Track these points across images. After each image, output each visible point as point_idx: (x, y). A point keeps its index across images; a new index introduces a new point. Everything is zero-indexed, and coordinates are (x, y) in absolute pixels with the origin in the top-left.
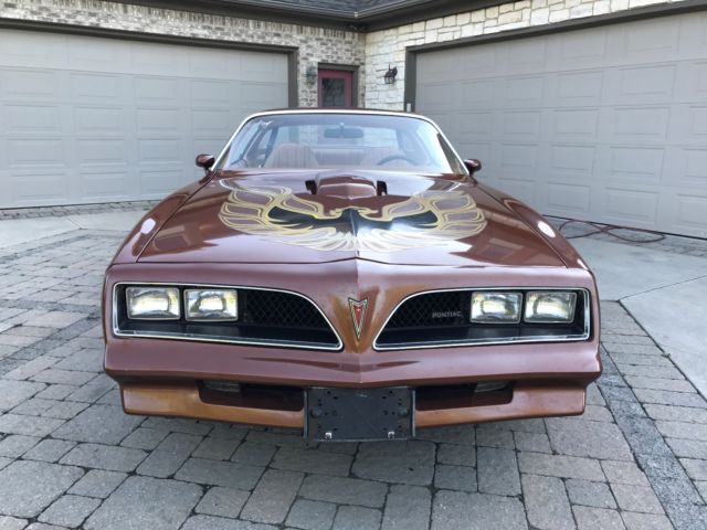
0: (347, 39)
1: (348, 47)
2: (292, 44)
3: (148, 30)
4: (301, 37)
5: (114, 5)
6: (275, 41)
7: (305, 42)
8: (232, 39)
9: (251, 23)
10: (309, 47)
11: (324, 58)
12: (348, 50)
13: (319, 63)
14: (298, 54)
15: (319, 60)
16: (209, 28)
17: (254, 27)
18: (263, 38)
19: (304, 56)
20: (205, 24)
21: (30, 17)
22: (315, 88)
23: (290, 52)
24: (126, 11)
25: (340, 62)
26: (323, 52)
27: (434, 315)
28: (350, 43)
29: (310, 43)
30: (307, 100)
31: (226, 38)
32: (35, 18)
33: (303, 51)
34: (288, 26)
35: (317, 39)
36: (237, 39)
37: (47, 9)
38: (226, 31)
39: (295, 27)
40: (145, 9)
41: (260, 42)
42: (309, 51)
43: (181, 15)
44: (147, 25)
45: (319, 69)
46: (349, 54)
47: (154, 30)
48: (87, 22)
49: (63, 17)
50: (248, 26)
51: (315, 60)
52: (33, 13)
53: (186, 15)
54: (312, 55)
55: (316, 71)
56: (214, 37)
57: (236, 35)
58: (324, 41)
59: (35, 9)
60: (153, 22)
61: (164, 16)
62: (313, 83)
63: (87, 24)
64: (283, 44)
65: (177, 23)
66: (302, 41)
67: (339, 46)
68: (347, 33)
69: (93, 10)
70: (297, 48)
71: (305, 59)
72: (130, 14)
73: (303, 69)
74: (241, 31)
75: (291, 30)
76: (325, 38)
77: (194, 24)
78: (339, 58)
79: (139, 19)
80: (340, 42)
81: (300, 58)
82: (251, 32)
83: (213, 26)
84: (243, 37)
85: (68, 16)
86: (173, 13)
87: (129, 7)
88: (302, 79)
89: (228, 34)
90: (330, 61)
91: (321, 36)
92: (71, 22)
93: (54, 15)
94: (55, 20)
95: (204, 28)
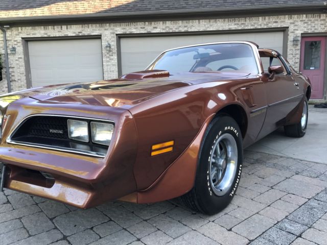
0: (322, 18)
1: (323, 22)
2: (285, 26)
3: (208, 29)
4: (291, 21)
5: (194, 21)
6: (274, 25)
7: (293, 23)
8: (249, 28)
9: (260, 18)
10: (296, 25)
11: (306, 30)
12: (322, 24)
13: (302, 34)
14: (288, 30)
15: (302, 32)
16: (238, 24)
17: (262, 20)
18: (267, 25)
19: (292, 31)
20: (236, 22)
21: (162, 31)
22: (299, 47)
23: (284, 30)
24: (199, 23)
25: (316, 31)
26: (305, 27)
27: (51, 131)
28: (324, 20)
29: (296, 23)
30: (293, 54)
31: (246, 28)
32: (164, 31)
33: (291, 28)
34: (283, 17)
35: (301, 21)
36: (252, 28)
37: (168, 27)
38: (247, 24)
39: (287, 16)
40: (208, 21)
41: (265, 27)
42: (296, 28)
43: (224, 21)
44: (208, 27)
45: (302, 37)
46: (323, 27)
47: (211, 29)
48: (183, 30)
49: (174, 29)
50: (259, 20)
51: (299, 33)
52: (163, 29)
53: (227, 20)
54: (297, 30)
55: (300, 39)
56: (240, 28)
57: (252, 25)
58: (306, 21)
59: (164, 28)
60: (211, 26)
61: (216, 22)
62: (297, 45)
63: (183, 31)
64: (279, 26)
65: (222, 24)
66: (291, 23)
67: (316, 22)
68: (322, 15)
69: (186, 25)
70: (288, 27)
71: (292, 32)
72: (201, 23)
73: (291, 37)
74: (255, 23)
75: (285, 18)
76: (307, 19)
77: (230, 23)
78: (316, 29)
79: (205, 25)
80: (317, 20)
81: (289, 32)
82: (260, 23)
83: (240, 23)
84: (256, 26)
85: (176, 29)
86: (220, 20)
87: (201, 21)
88: (290, 44)
89: (247, 26)
90: (309, 32)
91: (304, 19)
92: (177, 31)
93: (171, 29)
94: (171, 31)
95: (235, 24)
